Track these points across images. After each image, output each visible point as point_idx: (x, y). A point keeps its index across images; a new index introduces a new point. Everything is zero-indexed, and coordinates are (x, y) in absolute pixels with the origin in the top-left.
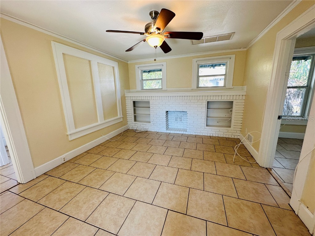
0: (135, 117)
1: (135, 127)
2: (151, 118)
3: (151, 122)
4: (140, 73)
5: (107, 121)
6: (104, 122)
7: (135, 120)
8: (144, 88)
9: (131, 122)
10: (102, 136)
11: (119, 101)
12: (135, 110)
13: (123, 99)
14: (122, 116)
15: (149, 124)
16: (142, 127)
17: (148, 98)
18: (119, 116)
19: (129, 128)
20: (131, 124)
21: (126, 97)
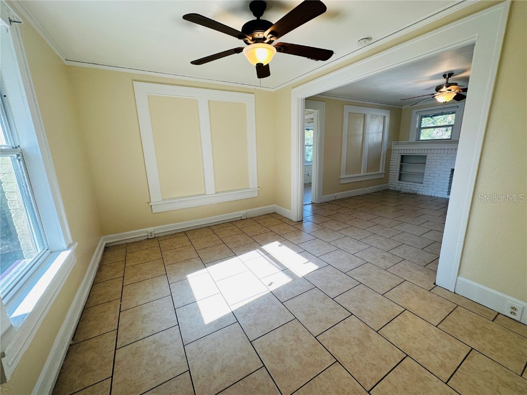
0: (400, 175)
1: (399, 187)
2: (425, 177)
3: (424, 182)
4: (418, 120)
5: (369, 174)
6: (366, 174)
7: (400, 180)
8: (421, 139)
9: (394, 181)
10: (362, 188)
11: (384, 154)
12: (401, 166)
13: (389, 151)
14: (384, 172)
15: (421, 185)
16: (409, 188)
17: (426, 151)
18: (381, 171)
19: (389, 188)
20: (393, 183)
21: (393, 151)
